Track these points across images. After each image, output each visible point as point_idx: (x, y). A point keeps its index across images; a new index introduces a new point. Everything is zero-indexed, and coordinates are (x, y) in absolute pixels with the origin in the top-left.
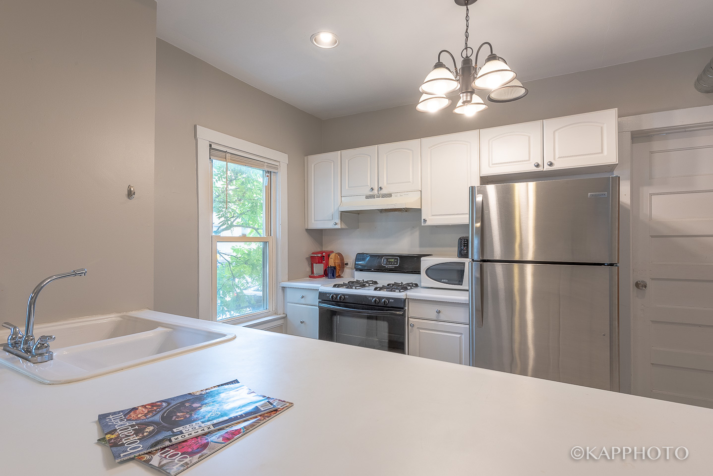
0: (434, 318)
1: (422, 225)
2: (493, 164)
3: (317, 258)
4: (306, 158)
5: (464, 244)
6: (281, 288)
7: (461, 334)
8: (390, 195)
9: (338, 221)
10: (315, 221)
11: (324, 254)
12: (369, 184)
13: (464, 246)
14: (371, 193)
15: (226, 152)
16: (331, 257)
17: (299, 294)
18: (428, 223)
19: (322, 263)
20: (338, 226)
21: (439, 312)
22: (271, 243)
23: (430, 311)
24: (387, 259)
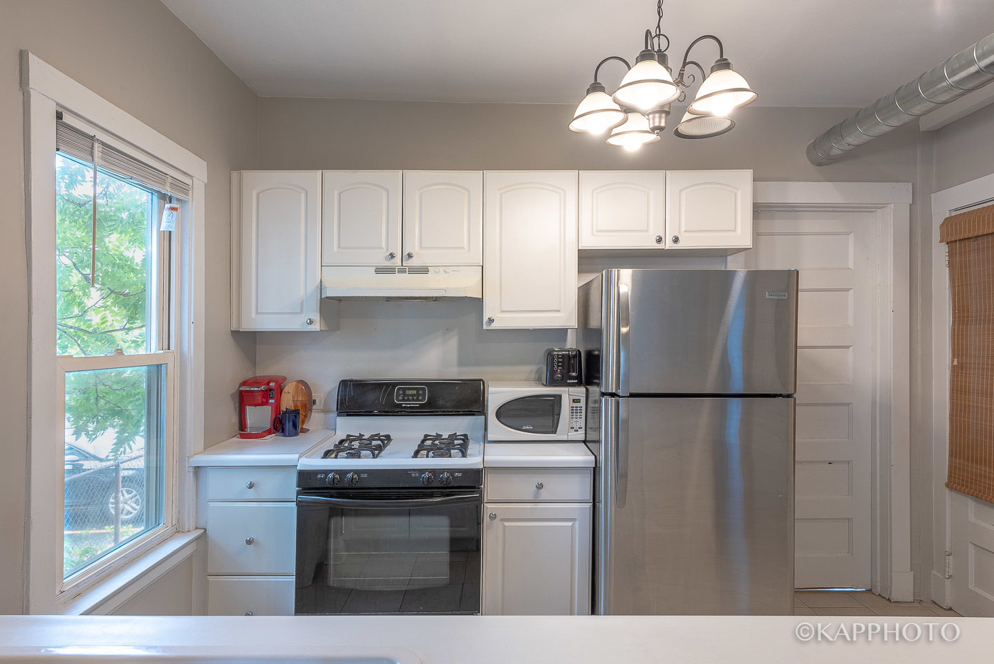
0: (530, 498)
1: (485, 327)
2: (598, 231)
3: (260, 393)
4: (235, 174)
5: (559, 362)
6: (192, 470)
7: (573, 520)
8: (424, 270)
9: (316, 317)
10: (257, 313)
11: (272, 384)
12: (384, 245)
13: (558, 366)
14: (388, 264)
15: (92, 138)
16: (286, 390)
17: (243, 480)
18: (494, 326)
19: (266, 403)
20: (316, 327)
21: (540, 487)
22: (170, 366)
23: (525, 486)
24: (404, 390)
